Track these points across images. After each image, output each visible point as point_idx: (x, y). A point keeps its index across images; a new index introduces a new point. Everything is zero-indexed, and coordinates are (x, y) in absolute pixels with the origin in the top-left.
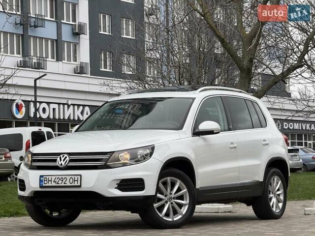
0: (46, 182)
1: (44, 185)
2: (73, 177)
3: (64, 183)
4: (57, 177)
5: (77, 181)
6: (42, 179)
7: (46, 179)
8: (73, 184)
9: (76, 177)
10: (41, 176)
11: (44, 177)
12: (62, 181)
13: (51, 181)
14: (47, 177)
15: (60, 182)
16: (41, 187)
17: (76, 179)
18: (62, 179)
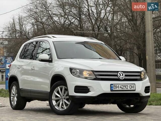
0: (115, 88)
1: (114, 89)
2: (131, 85)
3: (127, 89)
4: (122, 85)
5: (133, 87)
6: (112, 86)
7: (115, 86)
8: (131, 89)
9: (133, 85)
10: (111, 85)
11: (113, 85)
12: (125, 87)
13: (118, 87)
14: (116, 85)
15: (124, 88)
16: (111, 90)
17: (133, 86)
18: (125, 86)
